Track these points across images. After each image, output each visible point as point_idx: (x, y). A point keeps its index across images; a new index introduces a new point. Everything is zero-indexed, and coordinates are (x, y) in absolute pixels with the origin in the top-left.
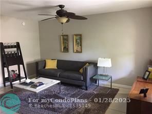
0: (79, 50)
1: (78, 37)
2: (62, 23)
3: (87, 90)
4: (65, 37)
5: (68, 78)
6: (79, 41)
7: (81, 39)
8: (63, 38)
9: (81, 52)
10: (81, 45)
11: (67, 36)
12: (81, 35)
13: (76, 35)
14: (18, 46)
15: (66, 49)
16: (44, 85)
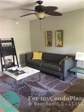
0: (61, 44)
1: (60, 33)
2: (40, 19)
3: (64, 80)
4: (49, 33)
5: (49, 68)
6: (60, 36)
7: (62, 34)
8: (48, 34)
9: (62, 46)
10: (62, 40)
11: (50, 32)
12: (62, 31)
13: (58, 31)
14: (12, 41)
15: (50, 44)
16: (25, 74)
